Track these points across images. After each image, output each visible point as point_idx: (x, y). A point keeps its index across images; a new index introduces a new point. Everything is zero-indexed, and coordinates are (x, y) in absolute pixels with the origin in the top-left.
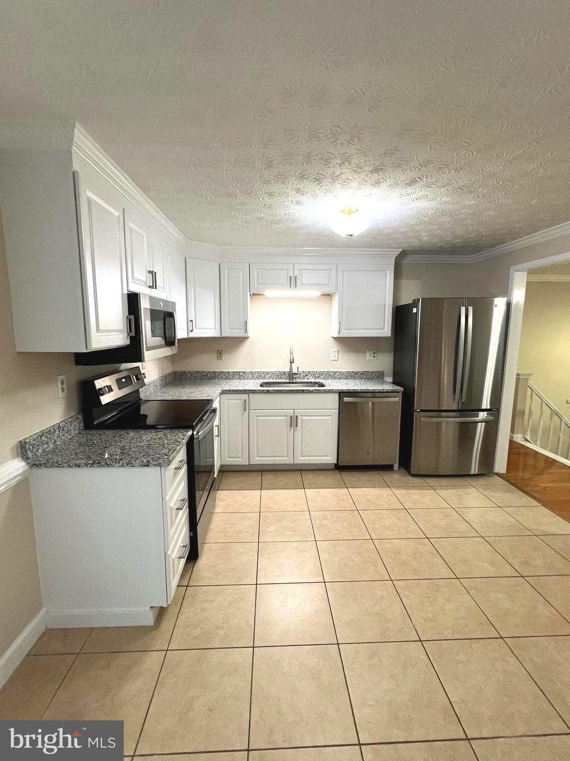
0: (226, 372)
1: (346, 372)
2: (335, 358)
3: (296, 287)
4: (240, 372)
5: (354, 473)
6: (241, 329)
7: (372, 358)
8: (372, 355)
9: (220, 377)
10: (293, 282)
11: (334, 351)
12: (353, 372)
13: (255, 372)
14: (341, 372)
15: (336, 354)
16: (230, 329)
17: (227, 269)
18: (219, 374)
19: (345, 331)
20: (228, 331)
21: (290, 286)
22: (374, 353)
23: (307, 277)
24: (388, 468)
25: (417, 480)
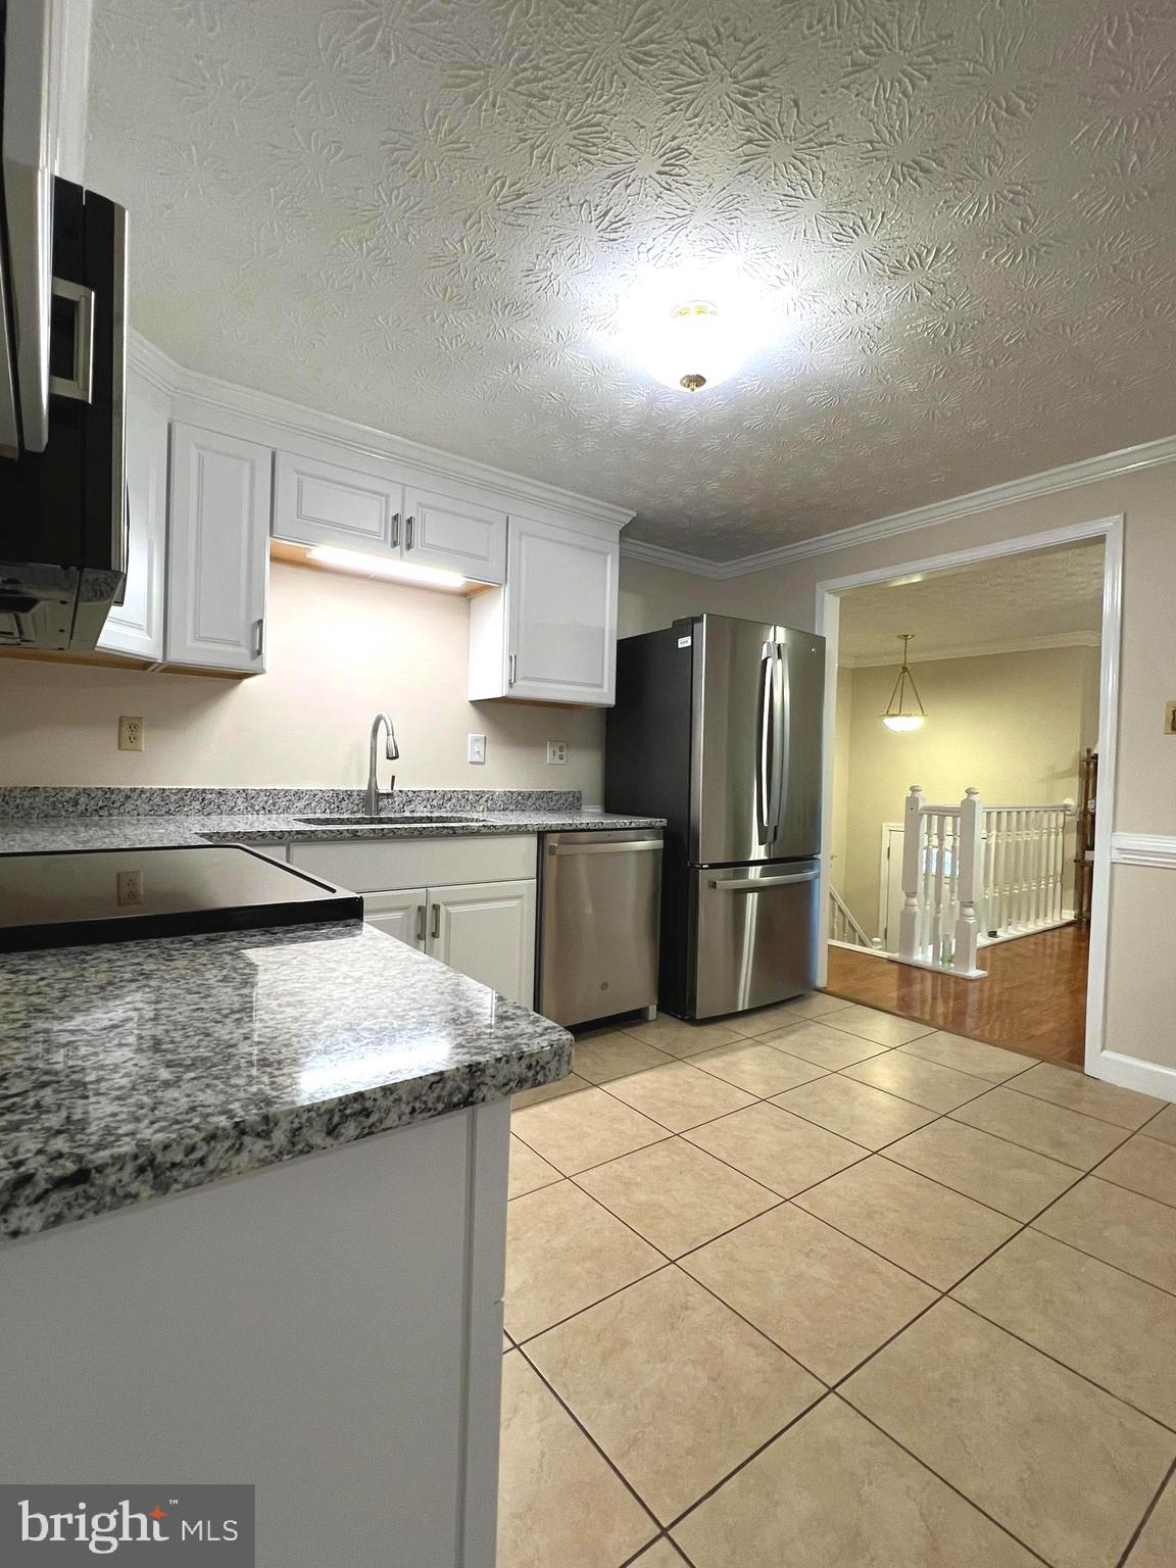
0: (153, 792)
1: (505, 793)
2: (477, 758)
3: (409, 547)
4: (204, 791)
6: (236, 644)
7: (557, 760)
8: (558, 753)
9: (129, 806)
10: (402, 534)
11: (477, 740)
12: (519, 793)
13: (258, 792)
14: (495, 792)
15: (479, 747)
16: (199, 639)
17: (197, 447)
18: (128, 797)
19: (526, 683)
20: (190, 643)
21: (395, 544)
22: (561, 749)
23: (430, 529)
24: (635, 1018)
25: (712, 1032)
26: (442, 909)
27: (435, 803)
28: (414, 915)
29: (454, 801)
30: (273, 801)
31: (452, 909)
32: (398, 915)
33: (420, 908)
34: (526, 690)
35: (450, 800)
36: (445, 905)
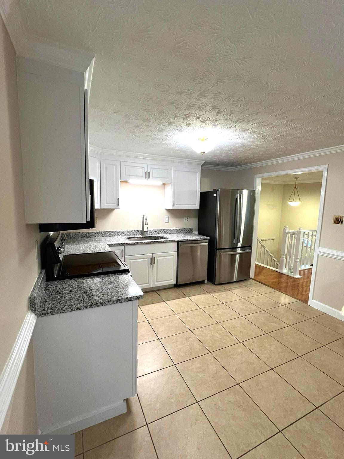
0: (100, 232)
1: (173, 229)
2: (167, 222)
3: (149, 178)
4: (109, 232)
5: (185, 288)
6: (114, 204)
7: (186, 221)
8: (187, 219)
9: (96, 236)
10: (147, 175)
11: (166, 218)
12: (177, 229)
13: (120, 231)
14: (171, 229)
15: (168, 219)
16: (106, 203)
17: (105, 164)
18: (95, 234)
19: (176, 206)
20: (106, 204)
21: (146, 178)
22: (188, 218)
23: (154, 174)
24: (202, 282)
25: (219, 287)
26: (156, 258)
27: (157, 232)
28: (150, 259)
29: (161, 232)
30: (122, 233)
31: (158, 258)
32: (146, 259)
33: (151, 258)
34: (176, 207)
35: (160, 231)
36: (157, 257)
